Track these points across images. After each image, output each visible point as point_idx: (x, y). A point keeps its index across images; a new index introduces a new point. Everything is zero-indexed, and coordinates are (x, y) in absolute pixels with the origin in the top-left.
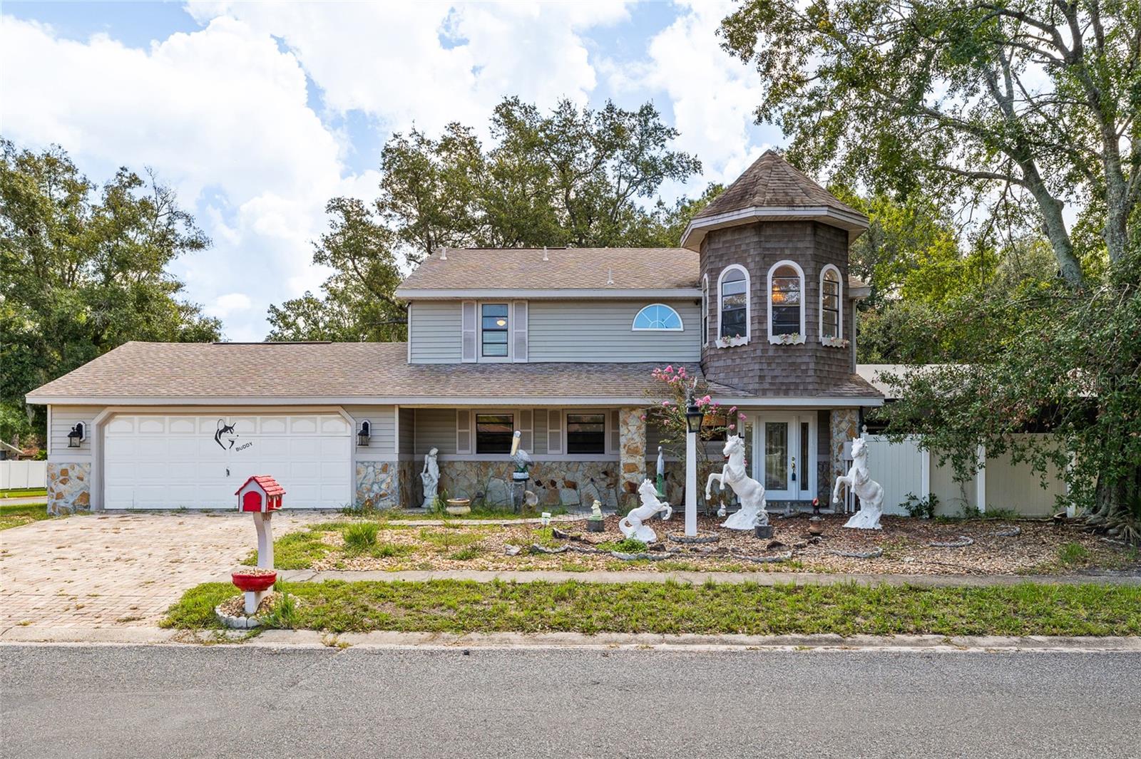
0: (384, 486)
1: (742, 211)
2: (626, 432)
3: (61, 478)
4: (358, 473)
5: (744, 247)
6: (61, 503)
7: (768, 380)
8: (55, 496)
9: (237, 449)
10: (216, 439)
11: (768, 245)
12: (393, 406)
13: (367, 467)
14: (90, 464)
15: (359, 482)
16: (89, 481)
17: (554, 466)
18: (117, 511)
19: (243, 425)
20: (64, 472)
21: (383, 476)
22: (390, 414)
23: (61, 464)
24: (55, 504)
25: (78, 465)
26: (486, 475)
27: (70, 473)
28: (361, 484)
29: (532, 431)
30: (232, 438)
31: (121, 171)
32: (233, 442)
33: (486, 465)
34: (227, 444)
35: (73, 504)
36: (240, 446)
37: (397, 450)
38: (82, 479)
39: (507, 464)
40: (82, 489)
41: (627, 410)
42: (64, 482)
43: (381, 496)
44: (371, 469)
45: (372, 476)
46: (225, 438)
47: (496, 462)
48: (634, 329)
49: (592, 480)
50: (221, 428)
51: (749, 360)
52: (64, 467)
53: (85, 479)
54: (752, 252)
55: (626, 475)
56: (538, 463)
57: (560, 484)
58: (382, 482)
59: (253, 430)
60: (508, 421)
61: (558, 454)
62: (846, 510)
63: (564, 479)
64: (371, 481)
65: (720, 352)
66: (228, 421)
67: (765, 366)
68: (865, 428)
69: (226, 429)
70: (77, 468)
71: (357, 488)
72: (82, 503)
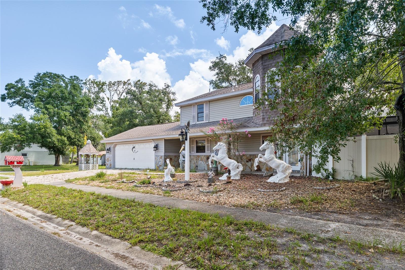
4: (156, 159)
7: (266, 119)
10: (132, 150)
11: (266, 64)
12: (163, 139)
14: (112, 157)
18: (117, 169)
21: (161, 160)
22: (162, 141)
25: (110, 157)
26: (199, 160)
29: (210, 145)
31: (165, 84)
34: (134, 151)
35: (109, 166)
37: (164, 152)
39: (204, 156)
42: (108, 161)
43: (160, 165)
44: (158, 158)
47: (201, 156)
48: (240, 106)
50: (133, 147)
52: (108, 158)
53: (111, 160)
59: (138, 147)
62: (305, 174)
66: (134, 145)
67: (265, 114)
71: (156, 163)
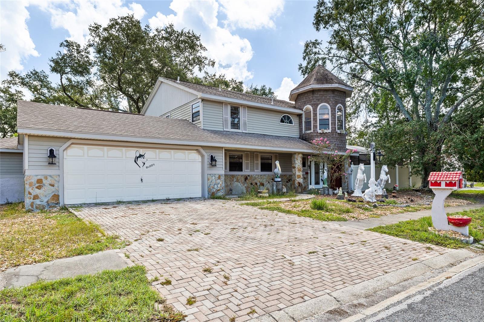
0: (219, 186)
1: (333, 84)
2: (297, 162)
3: (37, 185)
4: (208, 179)
5: (328, 97)
6: (38, 202)
7: (336, 145)
8: (32, 197)
9: (147, 167)
10: (135, 161)
12: (222, 148)
13: (212, 177)
14: (59, 176)
15: (209, 184)
16: (58, 187)
17: (257, 176)
19: (149, 154)
20: (40, 181)
21: (219, 181)
22: (221, 151)
23: (37, 176)
24: (33, 203)
25: (50, 176)
26: (233, 180)
27: (44, 181)
28: (210, 185)
29: (249, 162)
30: (144, 161)
32: (144, 164)
33: (233, 176)
34: (141, 164)
35: (47, 202)
36: (148, 166)
38: (53, 186)
39: (240, 176)
40: (53, 192)
41: (297, 154)
42: (39, 188)
43: (218, 190)
44: (214, 177)
45: (214, 181)
46: (140, 161)
47: (236, 175)
48: (280, 123)
49: (269, 182)
50: (138, 155)
51: (330, 138)
52: (39, 177)
53: (56, 185)
54: (331, 99)
55: (298, 179)
56: (251, 175)
57: (258, 184)
58: (218, 184)
59: (155, 157)
60: (241, 157)
61: (258, 172)
63: (260, 182)
64: (214, 184)
65: (318, 134)
66: (142, 151)
68: (352, 163)
69: (141, 156)
70: (49, 178)
71: (208, 187)
72: (54, 201)
